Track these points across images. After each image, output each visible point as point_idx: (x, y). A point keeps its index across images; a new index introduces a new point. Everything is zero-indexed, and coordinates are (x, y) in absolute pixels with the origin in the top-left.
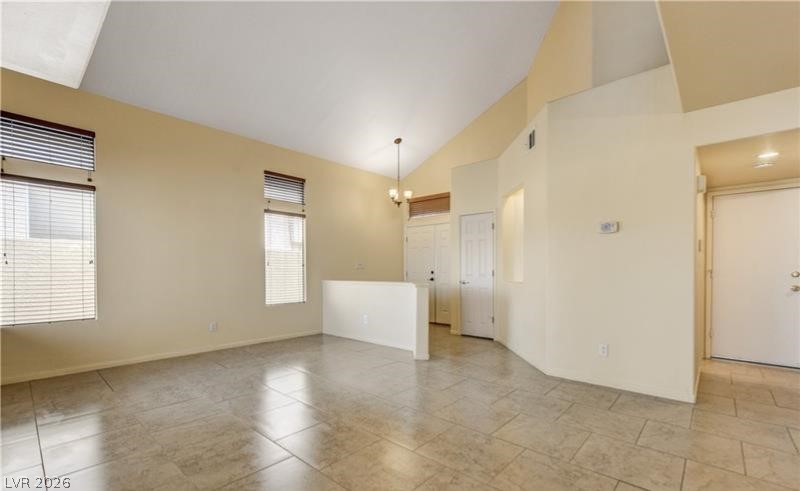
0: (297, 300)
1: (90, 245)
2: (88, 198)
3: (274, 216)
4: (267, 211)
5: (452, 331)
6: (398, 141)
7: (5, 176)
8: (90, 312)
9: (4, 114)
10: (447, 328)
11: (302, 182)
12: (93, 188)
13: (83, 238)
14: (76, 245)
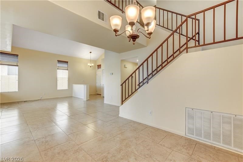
0: (66, 89)
1: (17, 76)
2: (17, 67)
3: (60, 70)
4: (58, 69)
5: (101, 96)
6: (91, 52)
7: (1, 64)
8: (17, 90)
9: (1, 53)
10: (100, 95)
11: (67, 62)
12: (18, 66)
13: (15, 75)
14: (14, 76)
